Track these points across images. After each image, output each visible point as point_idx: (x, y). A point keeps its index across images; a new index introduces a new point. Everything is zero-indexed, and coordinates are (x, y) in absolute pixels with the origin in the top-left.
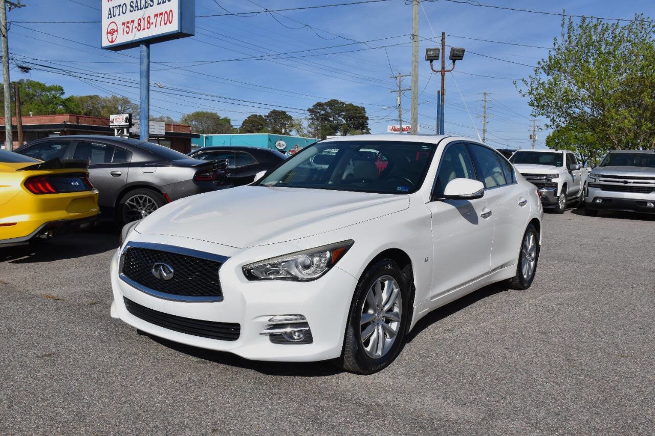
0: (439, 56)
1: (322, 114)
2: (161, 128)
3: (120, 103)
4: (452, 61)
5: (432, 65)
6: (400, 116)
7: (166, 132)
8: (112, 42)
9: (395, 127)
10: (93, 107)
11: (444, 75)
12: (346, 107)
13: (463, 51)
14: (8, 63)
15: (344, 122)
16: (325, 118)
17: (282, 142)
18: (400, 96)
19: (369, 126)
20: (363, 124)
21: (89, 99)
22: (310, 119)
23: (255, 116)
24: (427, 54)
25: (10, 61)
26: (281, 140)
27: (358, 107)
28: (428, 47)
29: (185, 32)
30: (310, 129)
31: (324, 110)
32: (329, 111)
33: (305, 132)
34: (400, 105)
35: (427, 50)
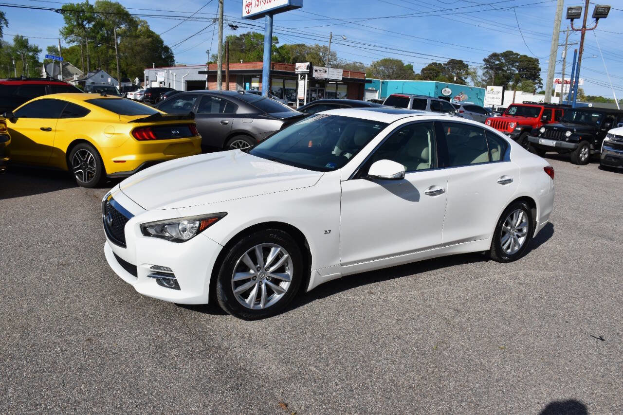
0: (580, 15)
1: (497, 64)
2: (339, 74)
3: (322, 50)
4: (595, 19)
5: (572, 24)
6: (563, 70)
7: (343, 78)
8: (248, 13)
9: (558, 80)
10: (300, 53)
11: (584, 34)
12: (520, 58)
13: (609, 8)
14: (222, 23)
15: (517, 72)
16: (499, 68)
17: (448, 90)
18: (566, 50)
19: (541, 77)
20: (536, 75)
21: (298, 47)
22: (485, 68)
23: (435, 64)
24: (568, 13)
25: (224, 22)
26: (447, 87)
27: (532, 58)
28: (569, 6)
29: (294, 4)
30: (484, 78)
31: (499, 60)
32: (504, 61)
33: (480, 80)
34: (564, 58)
35: (569, 9)
